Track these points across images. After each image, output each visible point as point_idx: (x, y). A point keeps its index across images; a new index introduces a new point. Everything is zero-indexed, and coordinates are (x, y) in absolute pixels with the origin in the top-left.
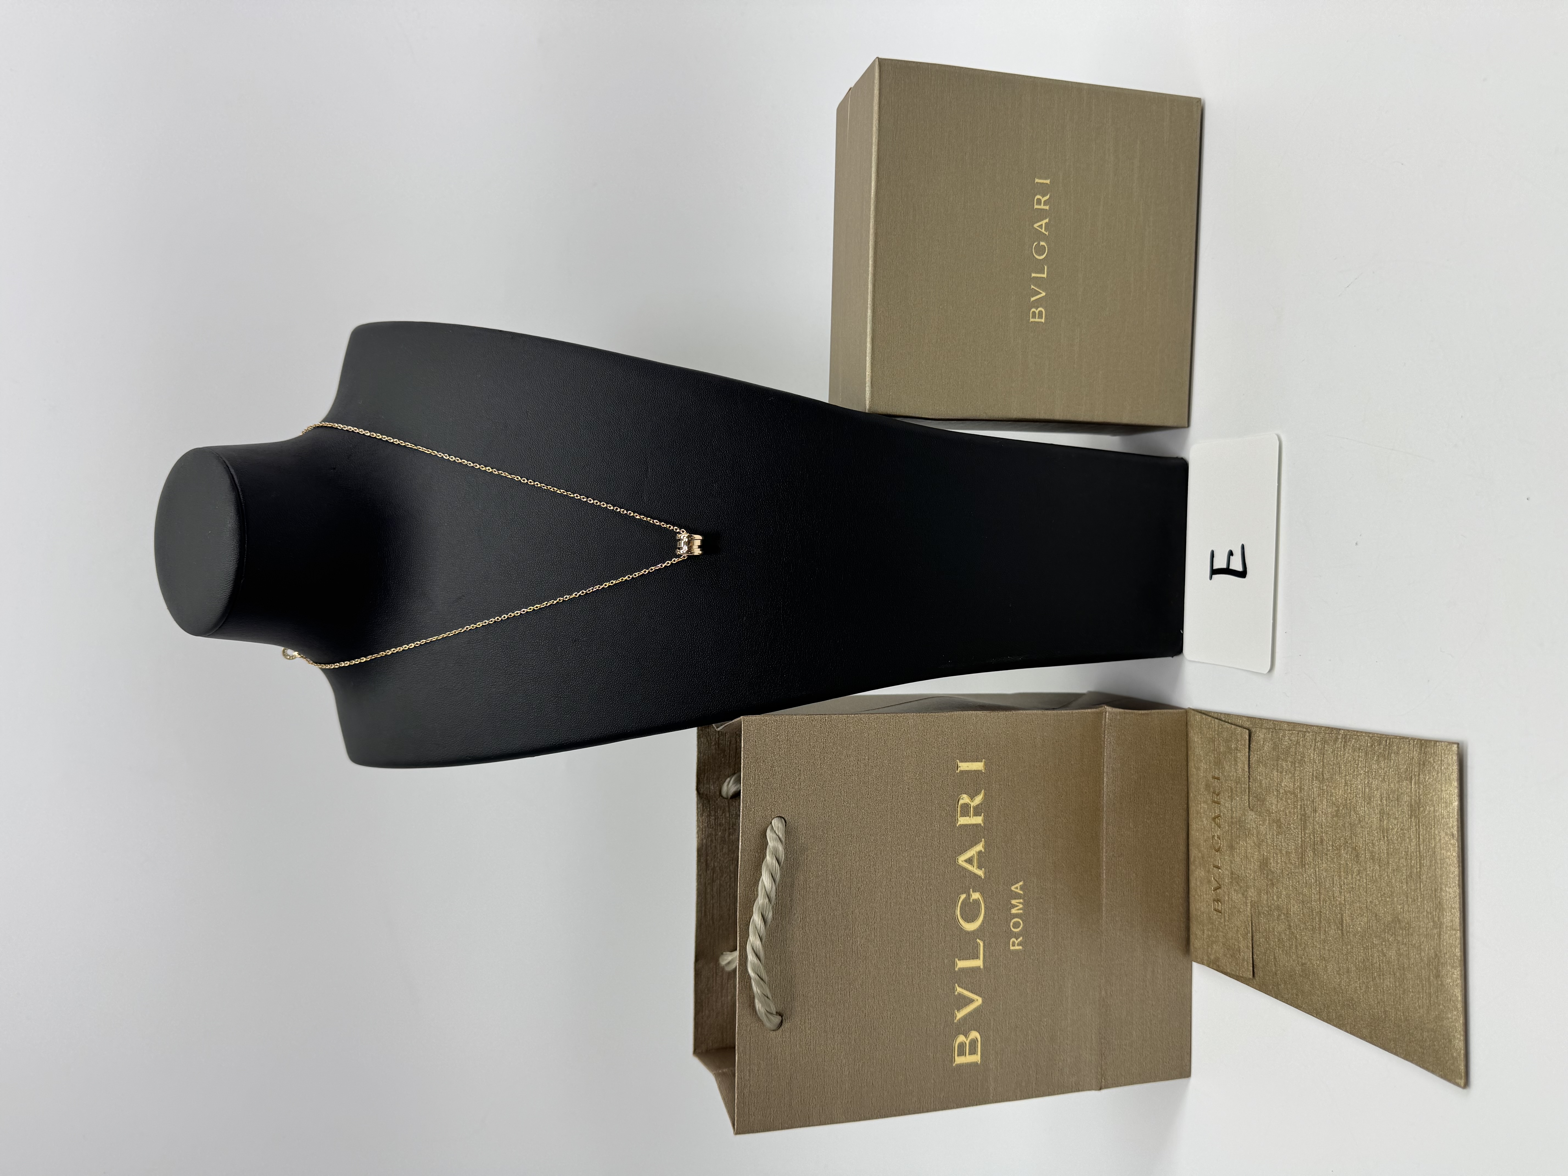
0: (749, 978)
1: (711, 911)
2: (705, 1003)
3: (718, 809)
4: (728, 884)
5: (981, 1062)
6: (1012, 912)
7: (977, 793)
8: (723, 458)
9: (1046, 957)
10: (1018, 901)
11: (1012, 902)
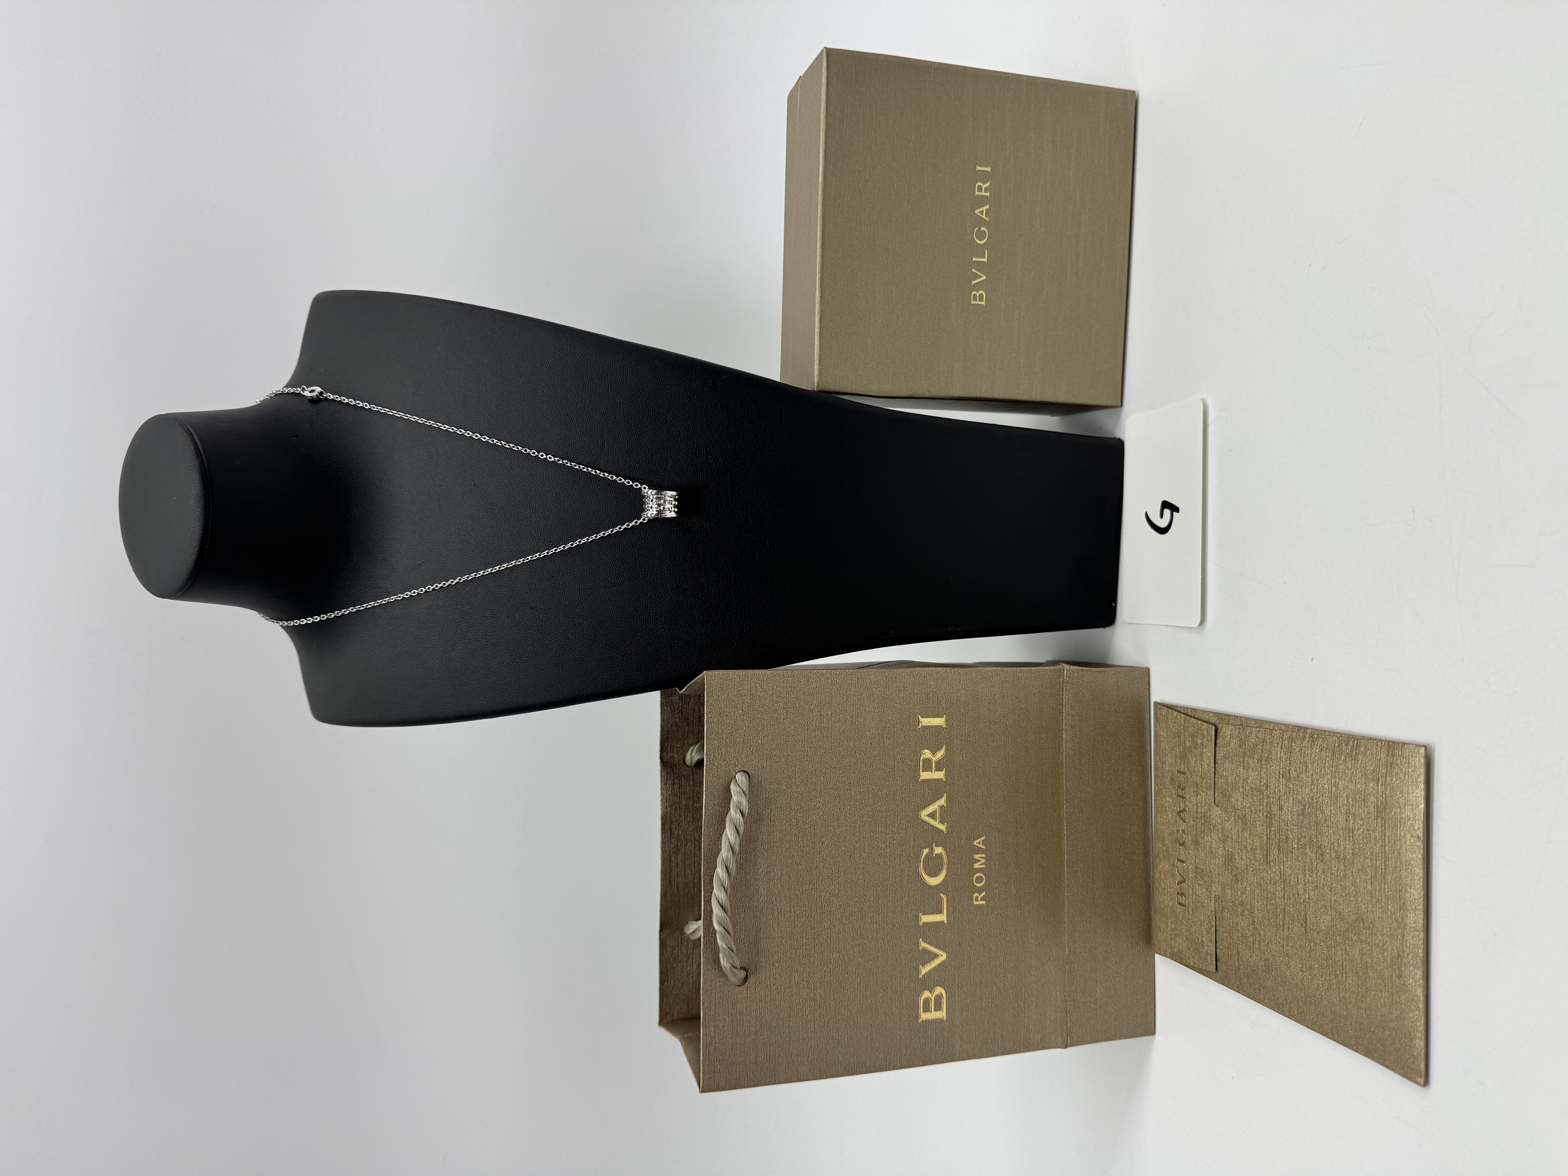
0: (714, 932)
1: (676, 880)
2: (671, 973)
3: (681, 778)
4: (693, 852)
5: (946, 1019)
6: (974, 867)
7: (939, 749)
8: (677, 434)
9: (1009, 913)
10: (980, 856)
11: (974, 857)
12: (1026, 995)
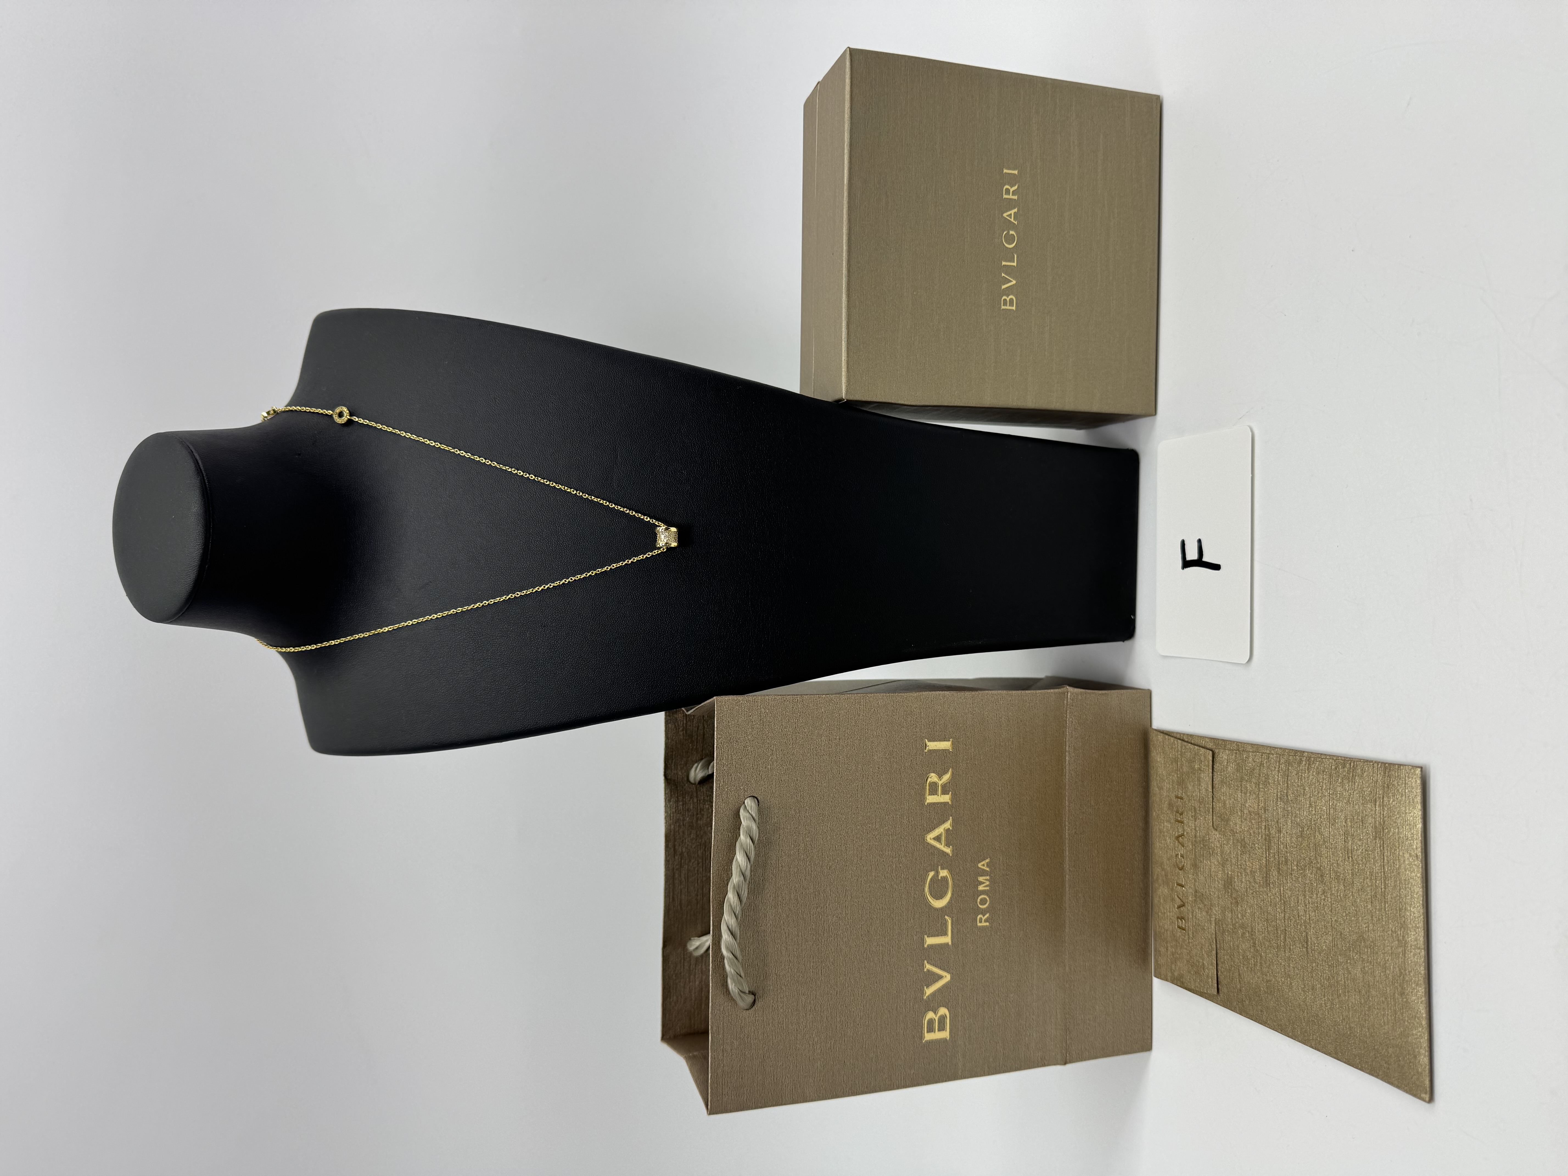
0: (723, 957)
1: (679, 897)
2: (673, 989)
3: (685, 795)
4: (696, 869)
5: (950, 1039)
6: (979, 889)
7: (945, 772)
8: (692, 445)
9: (1012, 933)
10: (984, 878)
11: (979, 879)
12: (1028, 1014)
